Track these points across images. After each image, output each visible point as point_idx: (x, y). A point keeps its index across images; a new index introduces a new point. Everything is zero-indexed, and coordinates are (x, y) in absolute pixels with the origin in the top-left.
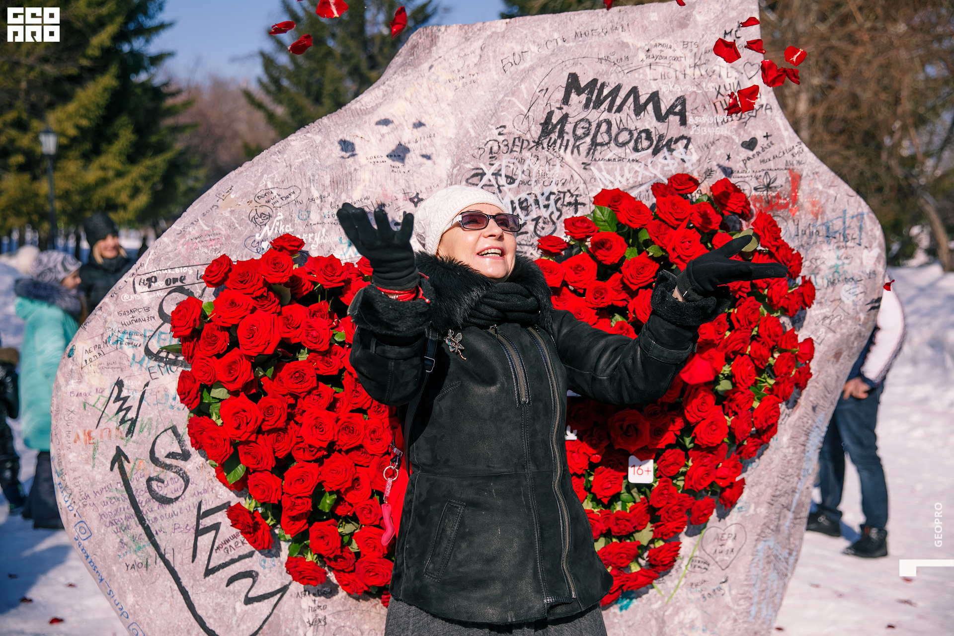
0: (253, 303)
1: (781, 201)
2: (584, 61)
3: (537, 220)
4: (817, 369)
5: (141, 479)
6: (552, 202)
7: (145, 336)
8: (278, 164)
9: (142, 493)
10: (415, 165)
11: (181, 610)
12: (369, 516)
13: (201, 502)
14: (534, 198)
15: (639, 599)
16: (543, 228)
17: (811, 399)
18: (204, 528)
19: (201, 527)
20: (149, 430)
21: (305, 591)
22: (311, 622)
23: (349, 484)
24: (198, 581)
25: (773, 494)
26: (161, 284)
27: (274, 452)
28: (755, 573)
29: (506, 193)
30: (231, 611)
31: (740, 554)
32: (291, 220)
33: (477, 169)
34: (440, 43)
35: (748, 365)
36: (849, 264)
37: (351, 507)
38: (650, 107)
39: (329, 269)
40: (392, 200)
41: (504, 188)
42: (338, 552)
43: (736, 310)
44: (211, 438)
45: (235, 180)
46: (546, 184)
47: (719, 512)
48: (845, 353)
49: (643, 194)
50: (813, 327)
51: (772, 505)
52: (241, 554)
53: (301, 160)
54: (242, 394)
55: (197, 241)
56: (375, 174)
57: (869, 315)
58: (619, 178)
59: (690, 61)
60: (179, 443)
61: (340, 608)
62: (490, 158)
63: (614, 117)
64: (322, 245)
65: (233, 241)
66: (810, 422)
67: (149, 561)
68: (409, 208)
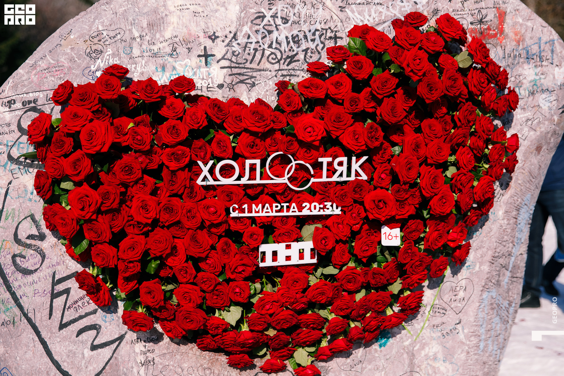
0: (91, 115)
1: (491, 32)
3: (306, 51)
4: (523, 159)
5: (7, 256)
6: (317, 37)
7: (7, 146)
8: (106, 12)
9: (8, 266)
10: (212, 11)
11: (41, 357)
12: (185, 275)
13: (55, 272)
14: (303, 34)
15: (394, 338)
16: (311, 57)
17: (519, 182)
18: (58, 292)
19: (55, 292)
20: (13, 218)
21: (138, 339)
22: (143, 363)
23: (168, 251)
24: (54, 333)
25: (493, 255)
26: (19, 105)
27: (111, 228)
28: (482, 316)
29: (282, 31)
30: (80, 356)
31: (470, 302)
32: (118, 54)
33: (259, 12)
35: (468, 154)
36: (545, 78)
37: (170, 271)
39: (149, 88)
40: (195, 37)
41: (280, 27)
42: (162, 304)
43: (458, 113)
44: (62, 219)
45: (74, 24)
46: (312, 23)
47: (453, 270)
48: (544, 147)
49: (386, 29)
50: (519, 127)
51: (493, 263)
52: (87, 311)
53: (124, 9)
54: (85, 183)
55: (46, 72)
56: (182, 18)
57: (561, 117)
58: (367, 17)
60: (37, 227)
61: (165, 351)
62: (269, 4)
64: (142, 73)
65: (73, 71)
66: (519, 200)
67: (15, 319)
68: (209, 43)
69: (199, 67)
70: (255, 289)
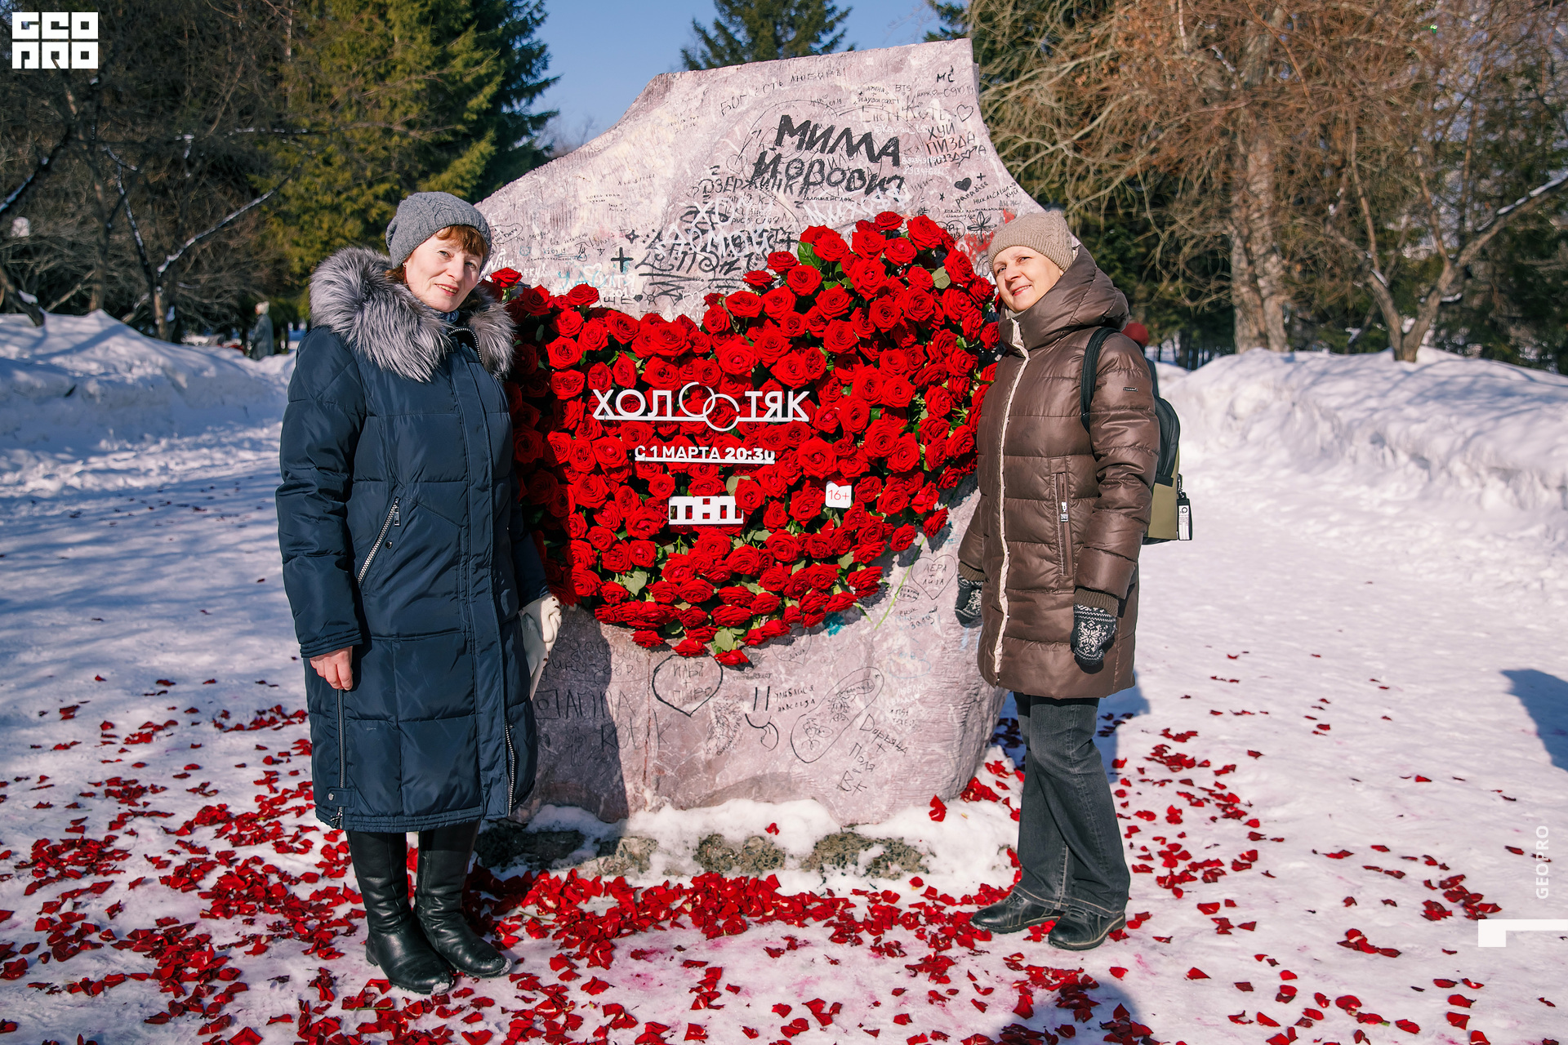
2: (797, 104)
3: (749, 256)
6: (765, 239)
8: (504, 204)
10: (633, 204)
14: (747, 235)
15: (850, 625)
16: (755, 265)
29: (719, 230)
32: (513, 256)
33: (691, 207)
34: (674, 89)
35: (940, 396)
38: (863, 148)
39: (539, 299)
40: (609, 237)
41: (718, 226)
43: (931, 343)
46: (759, 222)
47: (931, 543)
53: (524, 199)
56: (594, 212)
59: (903, 104)
62: (704, 196)
63: (827, 158)
64: (542, 280)
68: (626, 244)
69: (612, 273)
70: (664, 552)
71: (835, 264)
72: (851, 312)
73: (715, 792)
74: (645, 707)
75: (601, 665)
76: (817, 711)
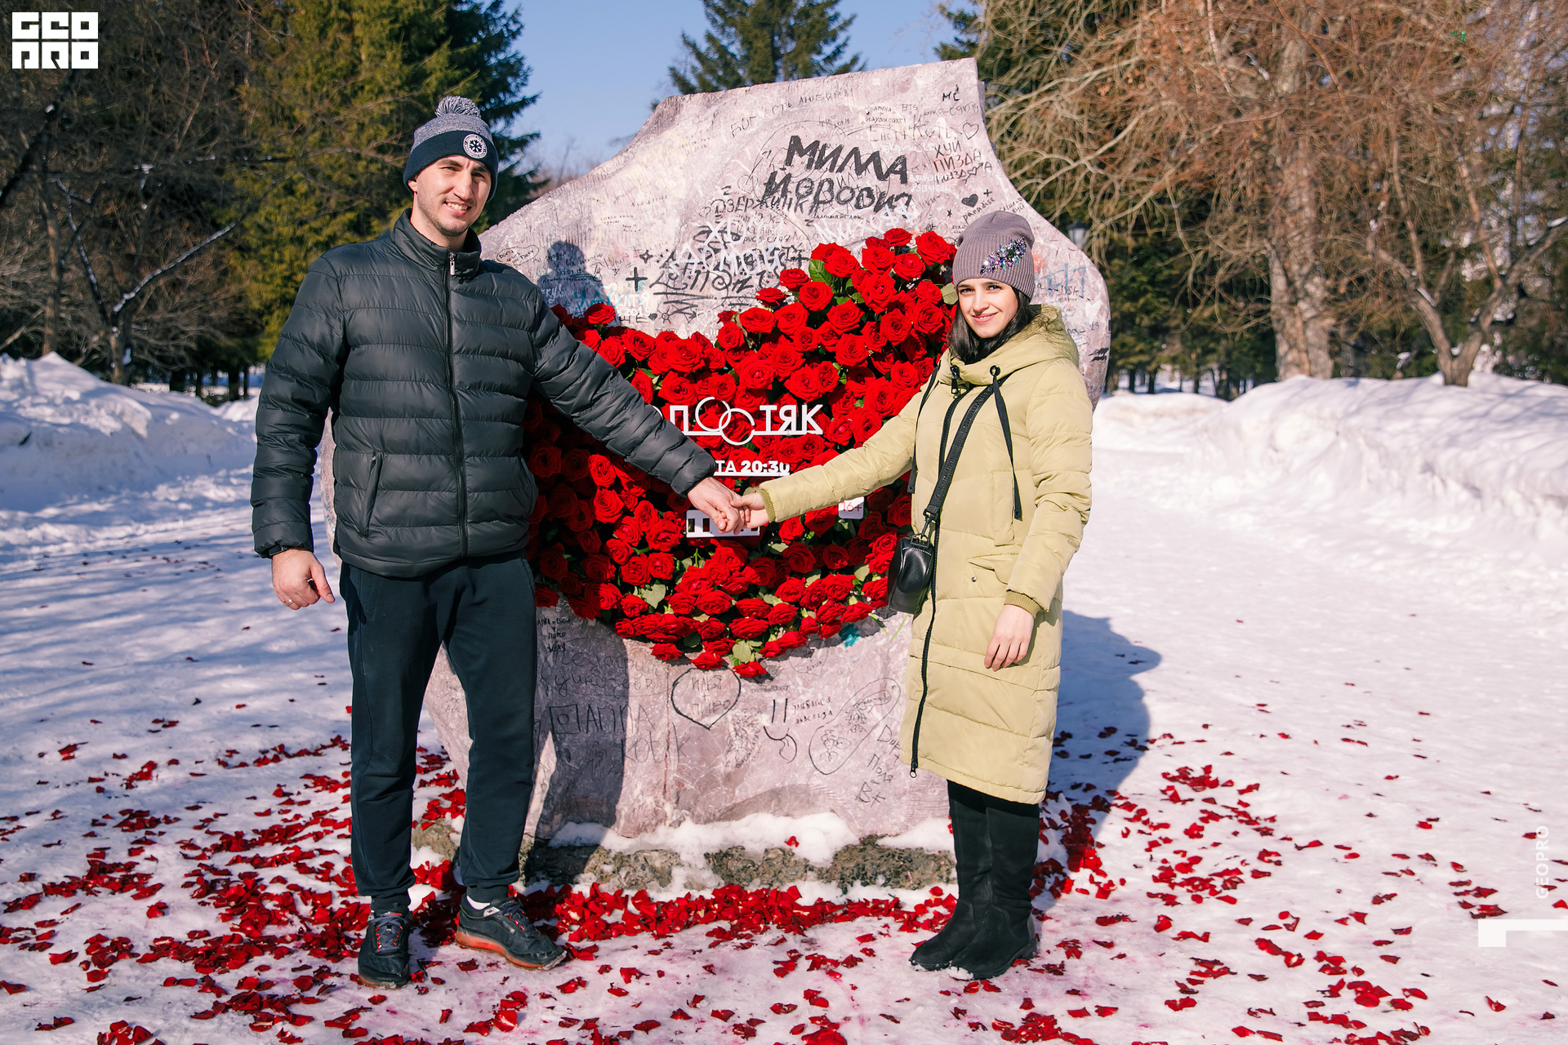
2: (806, 125)
3: (761, 274)
6: (776, 257)
8: (520, 226)
10: (646, 225)
14: (758, 253)
16: (767, 282)
21: (546, 620)
22: (551, 649)
29: (731, 249)
33: (704, 227)
34: (683, 113)
36: (1072, 317)
38: (871, 166)
40: (623, 257)
41: (730, 244)
46: (770, 240)
53: (540, 222)
56: (608, 232)
57: (1092, 366)
58: (841, 234)
59: (910, 123)
61: (579, 637)
62: (716, 216)
63: (836, 177)
64: (558, 299)
68: (640, 263)
69: (627, 293)
70: (681, 566)
71: (845, 280)
72: (862, 324)
73: (735, 805)
74: (664, 721)
75: (621, 679)
76: (835, 723)
